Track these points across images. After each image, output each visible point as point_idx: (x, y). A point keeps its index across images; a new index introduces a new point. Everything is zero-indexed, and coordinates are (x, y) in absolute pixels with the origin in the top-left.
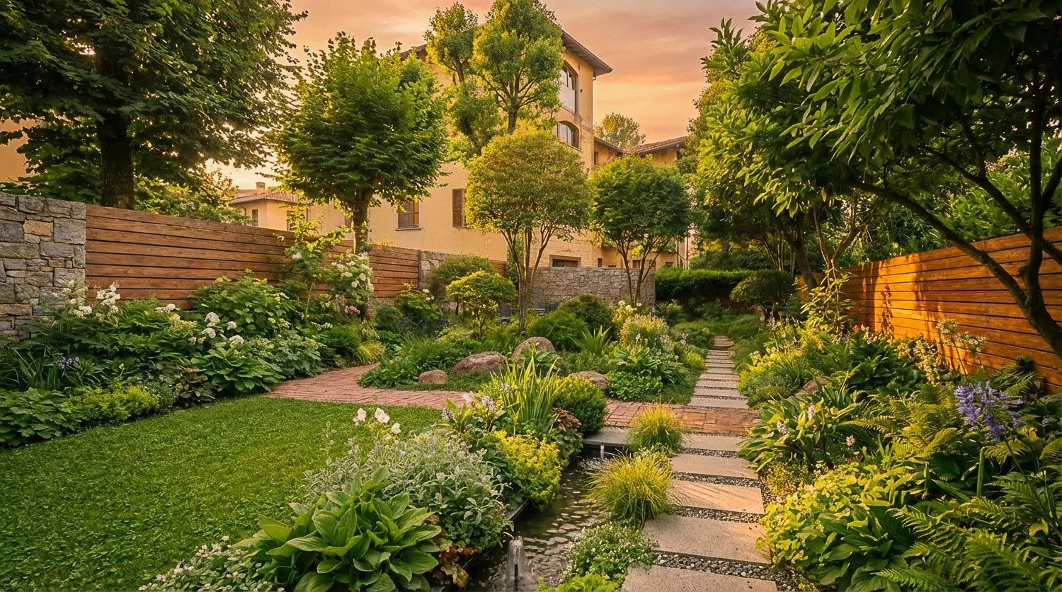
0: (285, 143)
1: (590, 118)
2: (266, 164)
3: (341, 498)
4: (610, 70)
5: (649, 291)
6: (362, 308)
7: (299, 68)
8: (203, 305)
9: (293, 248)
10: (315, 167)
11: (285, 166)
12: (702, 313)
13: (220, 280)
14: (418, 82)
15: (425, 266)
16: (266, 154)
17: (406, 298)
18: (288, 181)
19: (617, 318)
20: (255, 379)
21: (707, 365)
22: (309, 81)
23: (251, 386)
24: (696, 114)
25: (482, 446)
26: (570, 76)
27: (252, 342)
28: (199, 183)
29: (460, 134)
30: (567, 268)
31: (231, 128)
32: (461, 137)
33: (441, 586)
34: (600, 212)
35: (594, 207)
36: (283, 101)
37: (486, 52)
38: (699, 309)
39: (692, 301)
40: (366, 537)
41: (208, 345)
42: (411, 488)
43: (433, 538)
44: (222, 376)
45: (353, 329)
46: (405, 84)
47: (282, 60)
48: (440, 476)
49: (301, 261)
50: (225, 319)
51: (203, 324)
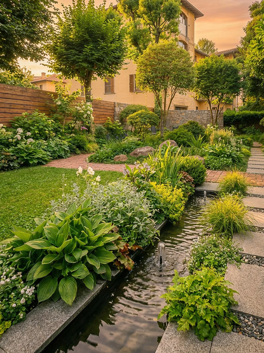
0: (53, 50)
1: (193, 39)
2: (45, 59)
3: (64, 216)
4: (203, 15)
5: (221, 121)
6: (89, 128)
7: (59, 13)
8: (15, 125)
9: (57, 100)
10: (66, 61)
11: (53, 61)
12: (246, 131)
13: (24, 114)
14: (114, 19)
15: (117, 109)
16: (45, 54)
17: (108, 124)
18: (55, 68)
19: (207, 132)
20: (38, 158)
21: (252, 154)
22: (64, 20)
23: (36, 161)
24: (244, 35)
25: (143, 189)
26: (184, 18)
27: (37, 142)
28: (14, 68)
29: (133, 46)
30: (182, 111)
31: (29, 42)
32: (134, 48)
33: (118, 269)
34: (198, 83)
35: (195, 80)
36: (52, 30)
37: (145, 6)
38: (244, 130)
39: (240, 126)
40: (74, 240)
41: (17, 143)
42: (104, 211)
43: (115, 241)
44: (23, 157)
45: (84, 137)
46: (108, 20)
47: (51, 9)
48: (121, 204)
49: (60, 105)
50: (26, 131)
51: (15, 133)
